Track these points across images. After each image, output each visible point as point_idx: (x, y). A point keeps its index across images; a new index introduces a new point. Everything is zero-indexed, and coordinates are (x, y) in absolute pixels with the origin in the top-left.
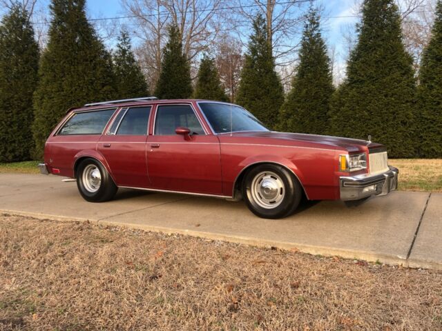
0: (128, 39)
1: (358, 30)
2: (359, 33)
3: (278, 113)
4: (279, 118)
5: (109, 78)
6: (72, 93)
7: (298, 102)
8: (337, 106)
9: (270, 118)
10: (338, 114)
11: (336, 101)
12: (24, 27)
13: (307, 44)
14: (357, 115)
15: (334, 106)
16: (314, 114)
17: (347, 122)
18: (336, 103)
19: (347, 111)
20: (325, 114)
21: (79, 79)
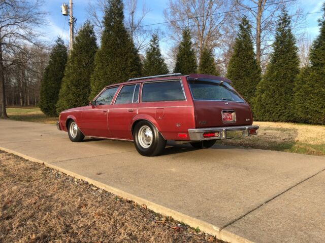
0: (157, 41)
1: (320, 25)
2: (321, 27)
3: (255, 89)
4: (257, 93)
5: (135, 66)
6: (112, 76)
7: (271, 81)
8: (300, 84)
9: (250, 93)
10: (301, 90)
11: (299, 80)
12: (91, 36)
13: (280, 37)
14: (316, 91)
15: (298, 84)
16: (283, 90)
17: (308, 96)
18: (299, 82)
19: (307, 88)
20: (292, 89)
21: (116, 67)
